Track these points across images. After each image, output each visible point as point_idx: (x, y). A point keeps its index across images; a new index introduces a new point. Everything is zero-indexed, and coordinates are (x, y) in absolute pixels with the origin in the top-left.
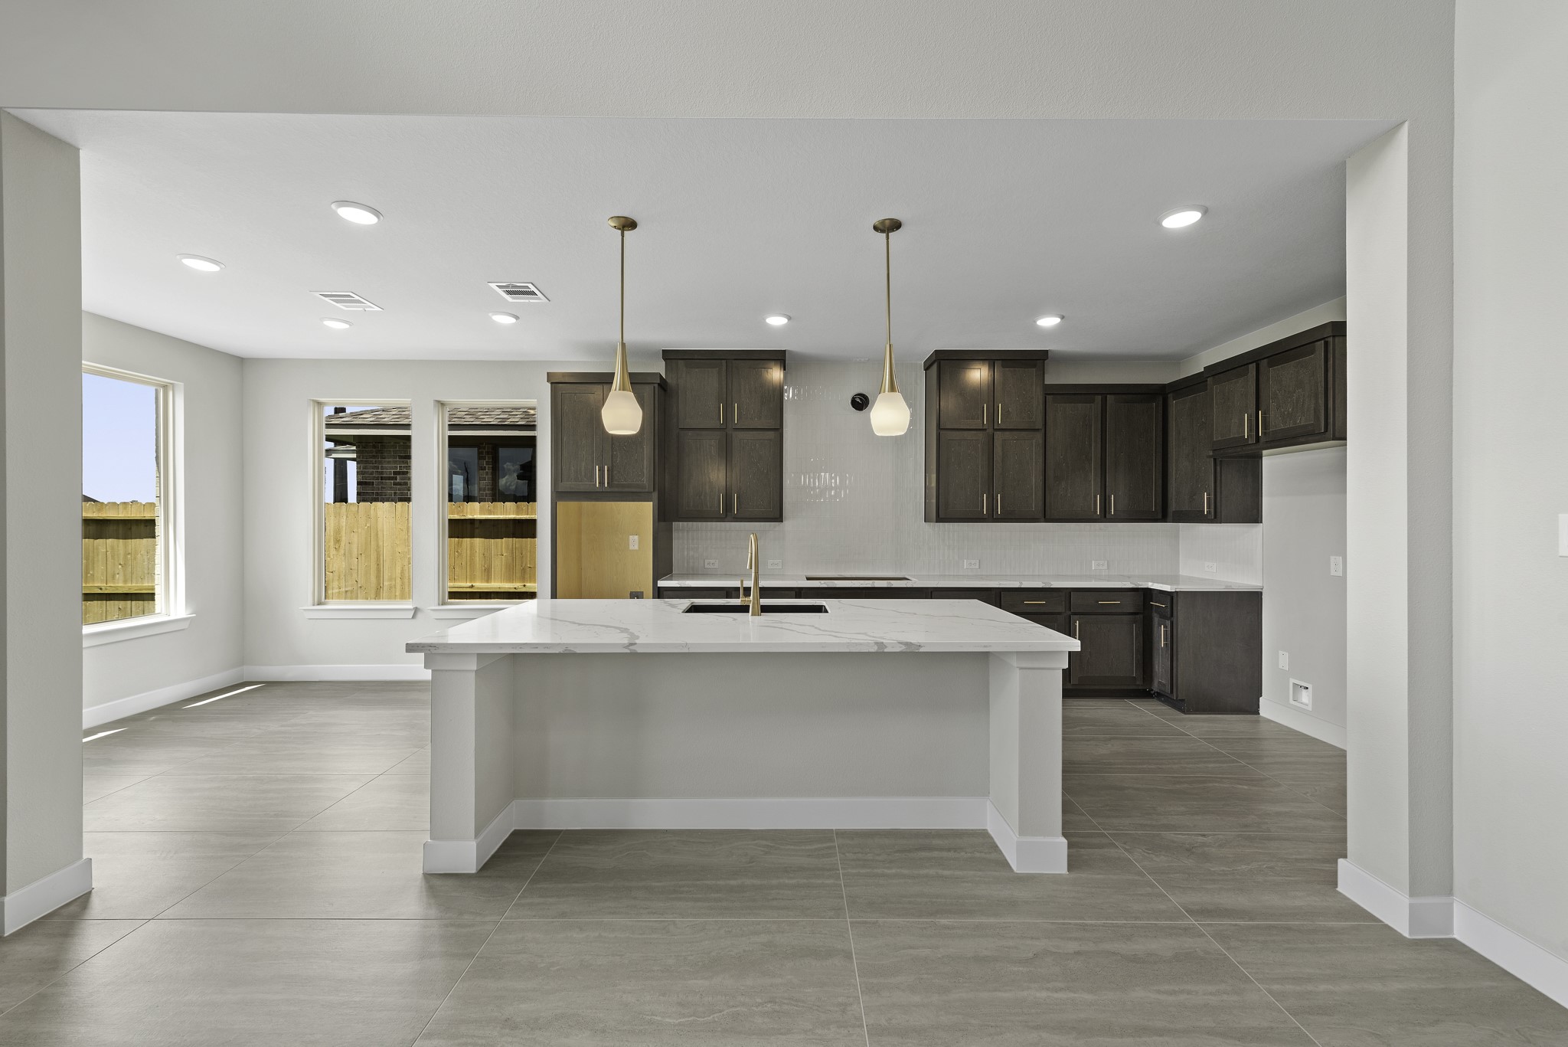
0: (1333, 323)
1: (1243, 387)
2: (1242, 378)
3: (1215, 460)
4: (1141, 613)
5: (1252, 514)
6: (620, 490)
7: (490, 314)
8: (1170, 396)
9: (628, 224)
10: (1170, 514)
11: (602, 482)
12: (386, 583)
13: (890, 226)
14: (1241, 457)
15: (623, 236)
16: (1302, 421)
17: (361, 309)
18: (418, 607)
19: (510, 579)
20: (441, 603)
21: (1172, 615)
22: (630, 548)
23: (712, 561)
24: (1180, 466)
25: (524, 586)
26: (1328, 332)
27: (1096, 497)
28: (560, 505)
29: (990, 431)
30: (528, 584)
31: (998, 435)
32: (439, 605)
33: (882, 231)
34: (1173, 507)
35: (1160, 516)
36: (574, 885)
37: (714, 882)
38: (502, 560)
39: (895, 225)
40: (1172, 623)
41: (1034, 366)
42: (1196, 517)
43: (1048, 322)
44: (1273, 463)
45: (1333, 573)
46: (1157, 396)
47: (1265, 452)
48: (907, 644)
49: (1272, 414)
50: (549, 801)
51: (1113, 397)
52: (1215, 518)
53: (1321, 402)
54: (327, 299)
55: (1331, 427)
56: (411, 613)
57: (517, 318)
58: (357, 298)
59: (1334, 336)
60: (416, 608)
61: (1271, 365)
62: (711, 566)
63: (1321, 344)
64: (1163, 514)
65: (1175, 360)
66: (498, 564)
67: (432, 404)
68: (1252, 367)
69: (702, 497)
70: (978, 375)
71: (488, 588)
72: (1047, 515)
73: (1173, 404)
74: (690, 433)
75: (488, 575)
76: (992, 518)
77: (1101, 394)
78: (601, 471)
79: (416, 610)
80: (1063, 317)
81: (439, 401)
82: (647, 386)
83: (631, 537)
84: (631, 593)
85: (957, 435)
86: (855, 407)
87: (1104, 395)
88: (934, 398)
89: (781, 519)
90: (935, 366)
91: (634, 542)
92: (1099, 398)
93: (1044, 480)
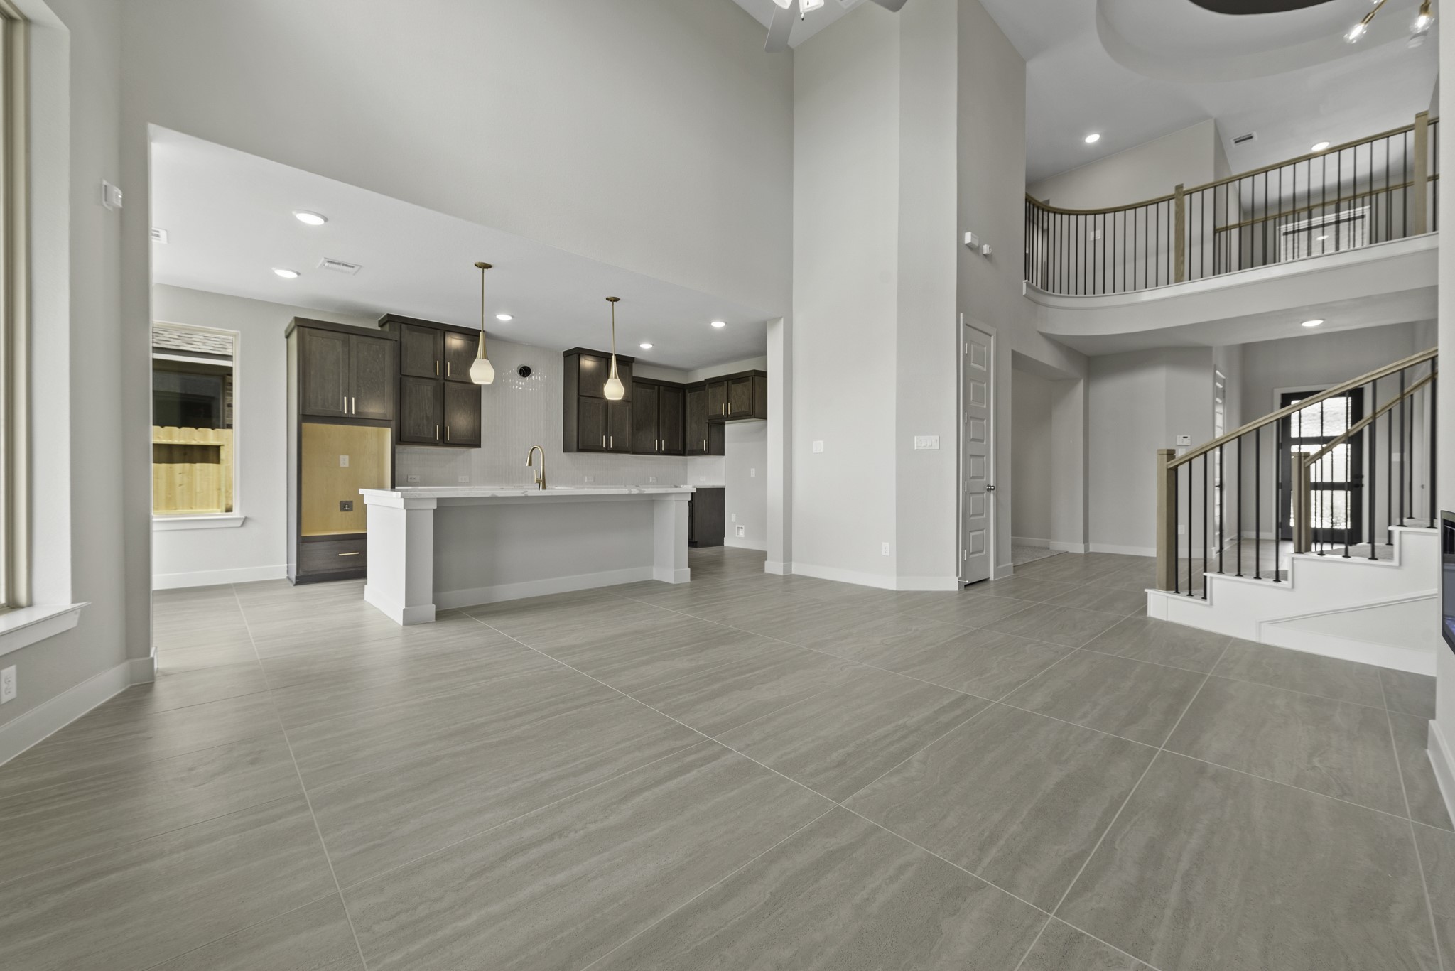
0: (755, 370)
1: (722, 391)
2: (721, 387)
3: (710, 424)
5: (723, 453)
6: (365, 418)
7: (272, 268)
8: (687, 391)
9: (485, 266)
10: (687, 452)
11: (350, 409)
13: (613, 300)
14: (719, 423)
15: (483, 272)
16: (744, 409)
22: (340, 466)
24: (693, 428)
26: (753, 374)
27: (656, 441)
28: (305, 425)
34: (688, 448)
39: (616, 300)
41: (628, 365)
42: (699, 452)
43: (646, 346)
44: (731, 428)
46: (681, 390)
47: (726, 422)
49: (733, 406)
51: (663, 388)
52: (708, 453)
55: (754, 413)
57: (300, 275)
59: (755, 376)
61: (733, 384)
62: (413, 481)
63: (751, 378)
64: (683, 452)
65: (686, 371)
68: (725, 383)
69: (421, 428)
70: (587, 365)
72: (634, 451)
73: (688, 394)
74: (411, 379)
76: (607, 450)
77: (657, 385)
78: (350, 401)
80: (652, 343)
82: (388, 341)
83: (342, 457)
84: (341, 503)
85: (589, 400)
86: (521, 374)
87: (659, 386)
88: (576, 376)
89: (478, 445)
90: (575, 356)
91: (344, 461)
92: (656, 387)
93: (632, 430)
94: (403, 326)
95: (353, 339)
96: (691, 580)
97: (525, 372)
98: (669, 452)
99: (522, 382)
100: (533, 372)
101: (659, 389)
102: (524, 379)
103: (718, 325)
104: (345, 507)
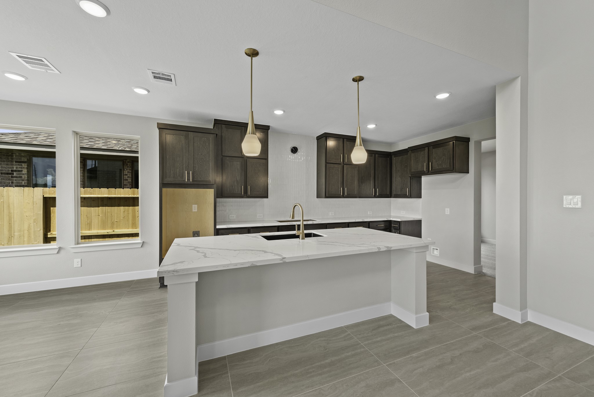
0: (456, 136)
1: (423, 155)
2: (423, 152)
3: (410, 177)
4: (389, 229)
5: (419, 196)
6: (198, 183)
7: (133, 88)
8: (393, 156)
9: (253, 53)
10: (393, 196)
11: (189, 179)
12: (16, 234)
13: (359, 79)
14: (417, 177)
16: (443, 166)
17: (44, 70)
18: (61, 246)
19: (104, 228)
20: (76, 244)
21: (400, 229)
22: (193, 211)
23: (232, 216)
24: (397, 179)
25: (114, 231)
26: (454, 139)
27: (373, 189)
28: (164, 190)
29: (343, 164)
30: (116, 230)
31: (345, 166)
32: (75, 244)
33: (356, 81)
34: (394, 193)
35: (390, 196)
36: (258, 384)
37: (319, 363)
38: (98, 218)
39: (361, 79)
40: (400, 231)
42: (403, 196)
43: (371, 127)
44: (425, 179)
45: (446, 213)
46: (389, 156)
47: (422, 176)
48: (387, 247)
49: (434, 164)
50: (217, 343)
51: (377, 155)
52: (410, 197)
53: (452, 161)
54: (20, 59)
55: (454, 169)
56: (57, 251)
57: (149, 91)
58: (46, 62)
59: (455, 141)
60: (60, 247)
61: (434, 148)
62: (232, 218)
63: (451, 143)
65: (390, 144)
66: (95, 221)
67: (71, 133)
68: (427, 148)
69: (233, 187)
70: (331, 143)
71: (90, 233)
72: (360, 196)
73: (393, 158)
74: (228, 158)
75: (89, 226)
76: (343, 197)
77: (374, 154)
78: (188, 174)
79: (60, 249)
80: (376, 125)
81: (74, 132)
82: (211, 135)
83: (193, 206)
84: (193, 232)
85: (332, 165)
86: (292, 152)
87: (375, 154)
88: (324, 151)
89: (267, 197)
90: (324, 138)
91: (195, 208)
92: (373, 155)
93: (359, 183)
94: (223, 125)
95: (191, 134)
96: (429, 324)
97: (294, 150)
98: (381, 196)
99: (292, 156)
100: (299, 150)
101: (375, 156)
102: (294, 155)
103: (442, 96)
104: (195, 235)
